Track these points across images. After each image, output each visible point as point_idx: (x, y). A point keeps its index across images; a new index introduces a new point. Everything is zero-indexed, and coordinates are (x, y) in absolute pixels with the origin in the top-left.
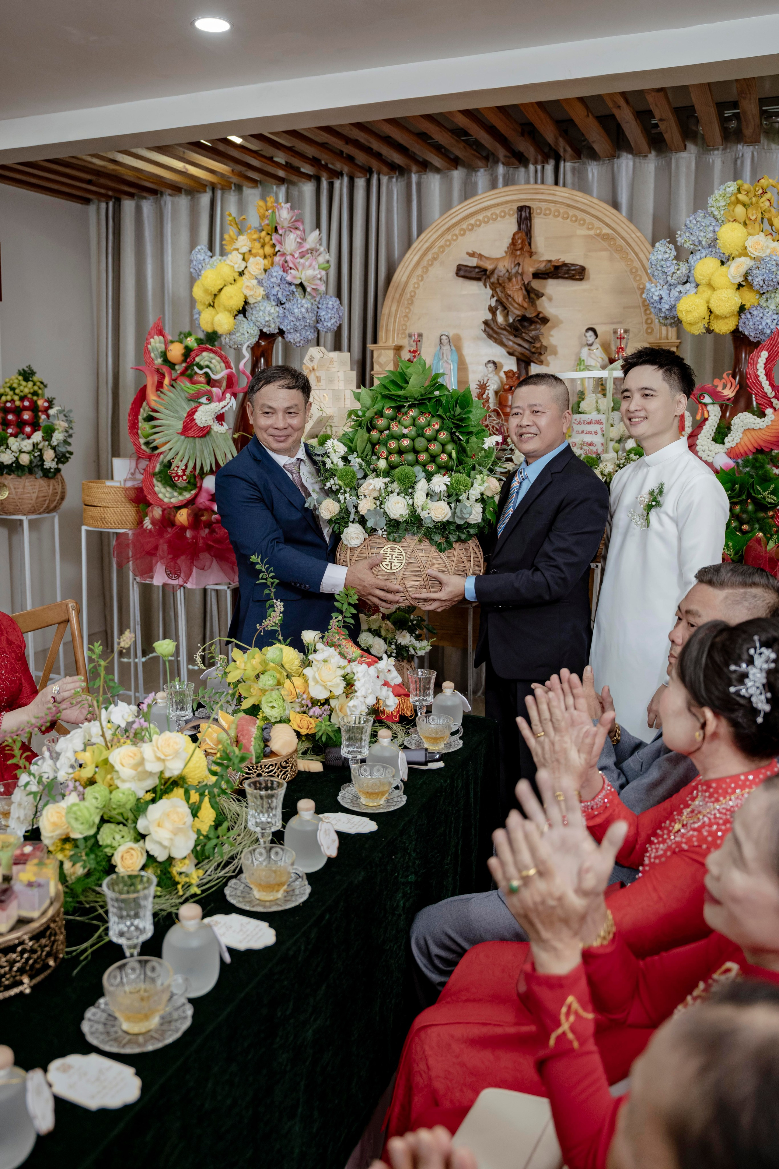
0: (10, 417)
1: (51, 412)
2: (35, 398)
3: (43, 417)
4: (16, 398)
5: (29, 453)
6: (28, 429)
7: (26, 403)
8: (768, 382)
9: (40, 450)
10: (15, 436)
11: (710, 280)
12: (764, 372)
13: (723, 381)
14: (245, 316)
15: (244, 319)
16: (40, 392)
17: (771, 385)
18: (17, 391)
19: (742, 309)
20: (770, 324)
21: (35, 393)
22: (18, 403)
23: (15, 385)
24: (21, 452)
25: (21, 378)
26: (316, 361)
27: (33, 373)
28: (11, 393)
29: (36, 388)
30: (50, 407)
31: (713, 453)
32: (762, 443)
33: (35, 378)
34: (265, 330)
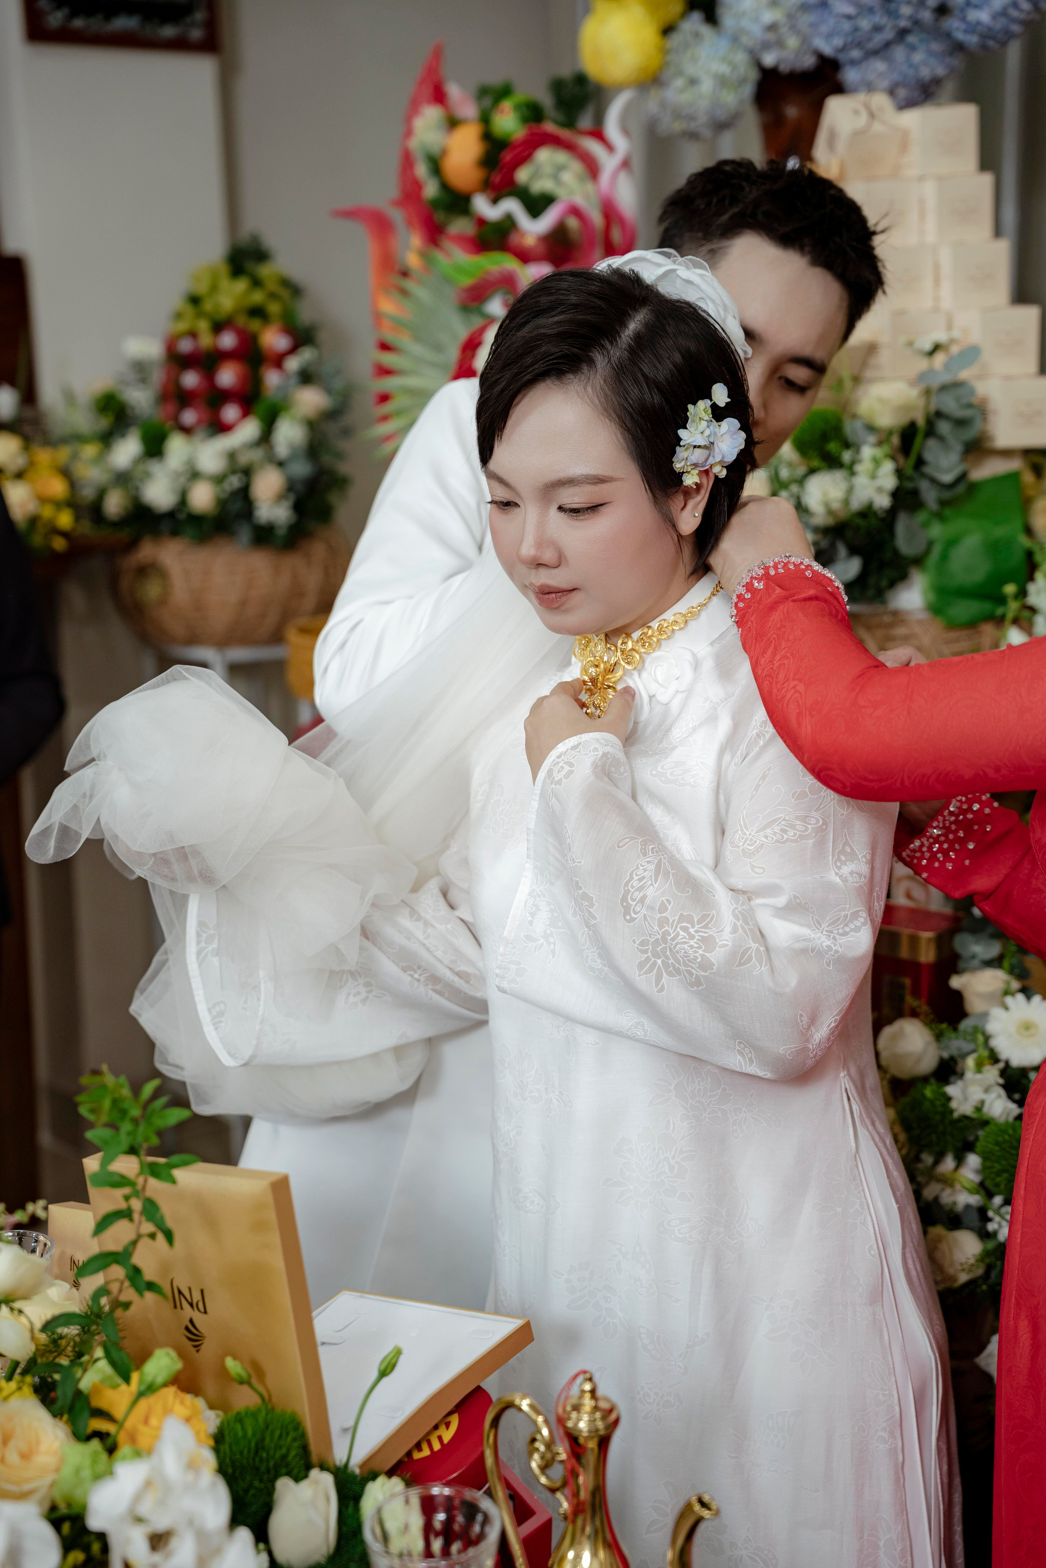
0: (191, 379)
1: (293, 364)
2: (255, 325)
3: (272, 379)
4: (203, 326)
5: (218, 479)
6: (230, 413)
7: (228, 341)
9: (247, 472)
10: (187, 431)
14: (711, 18)
15: (705, 30)
16: (274, 308)
18: (208, 306)
21: (257, 312)
22: (206, 340)
23: (202, 288)
24: (195, 475)
25: (224, 269)
26: (841, 146)
27: (260, 255)
28: (189, 310)
29: (257, 297)
30: (293, 350)
33: (266, 271)
34: (769, 59)
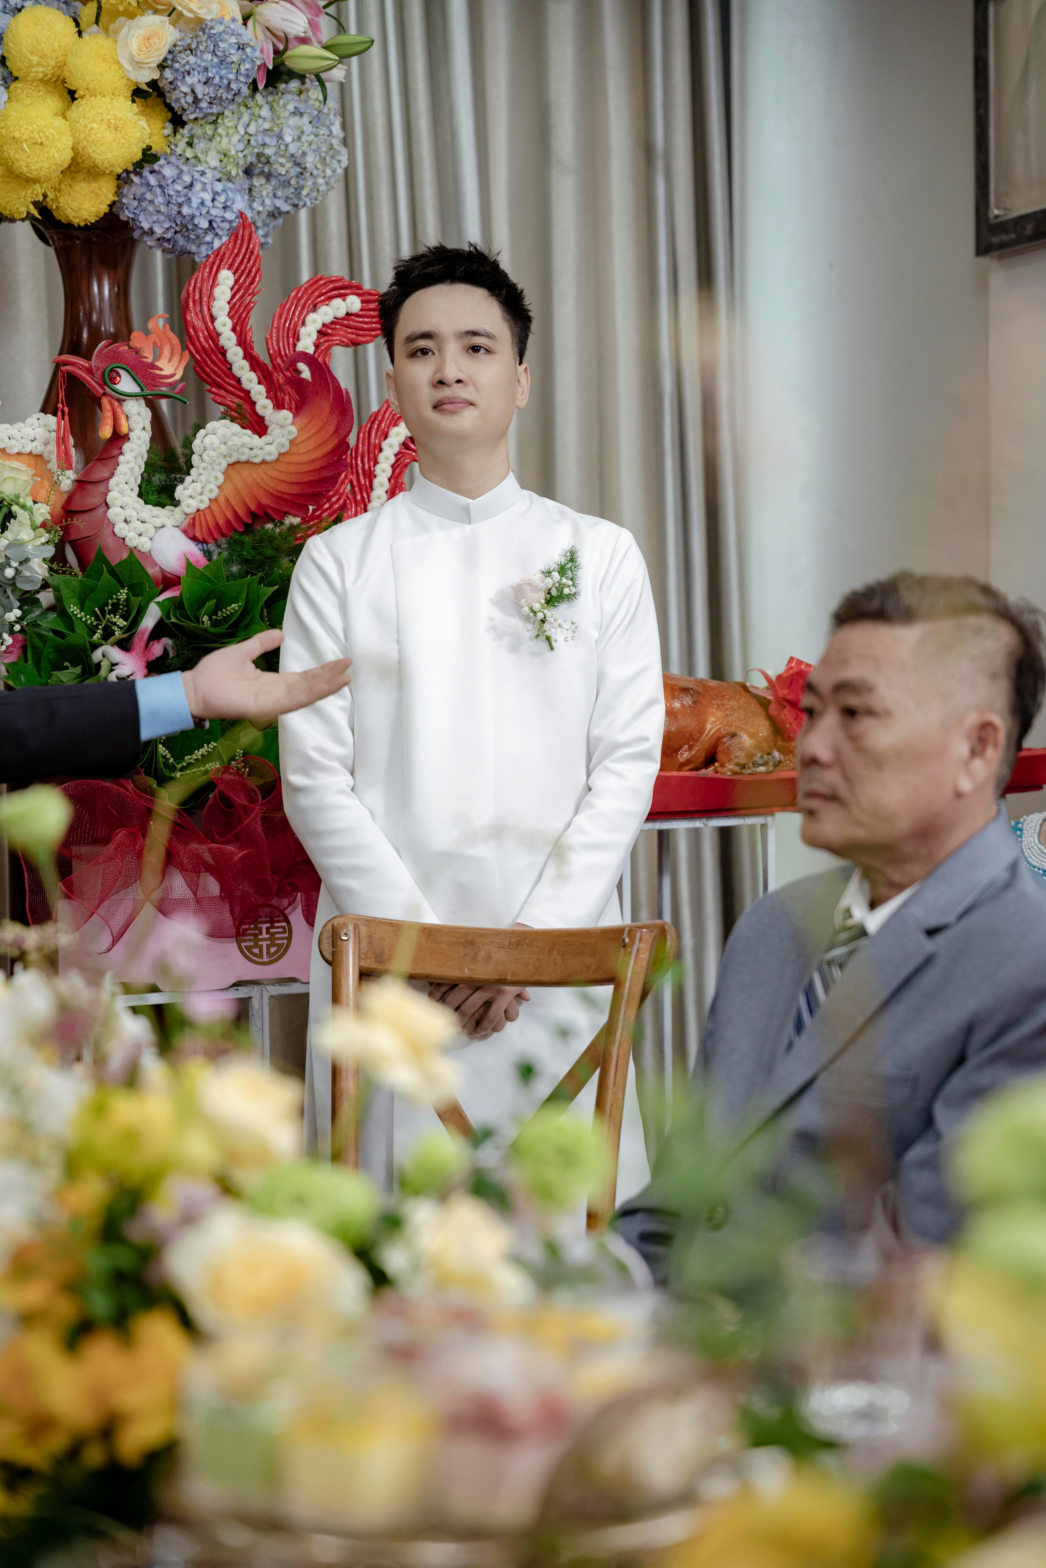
8: (240, 351)
11: (62, 65)
12: (229, 323)
13: (153, 337)
17: (249, 356)
19: (148, 157)
20: (209, 203)
31: (149, 528)
32: (266, 501)
